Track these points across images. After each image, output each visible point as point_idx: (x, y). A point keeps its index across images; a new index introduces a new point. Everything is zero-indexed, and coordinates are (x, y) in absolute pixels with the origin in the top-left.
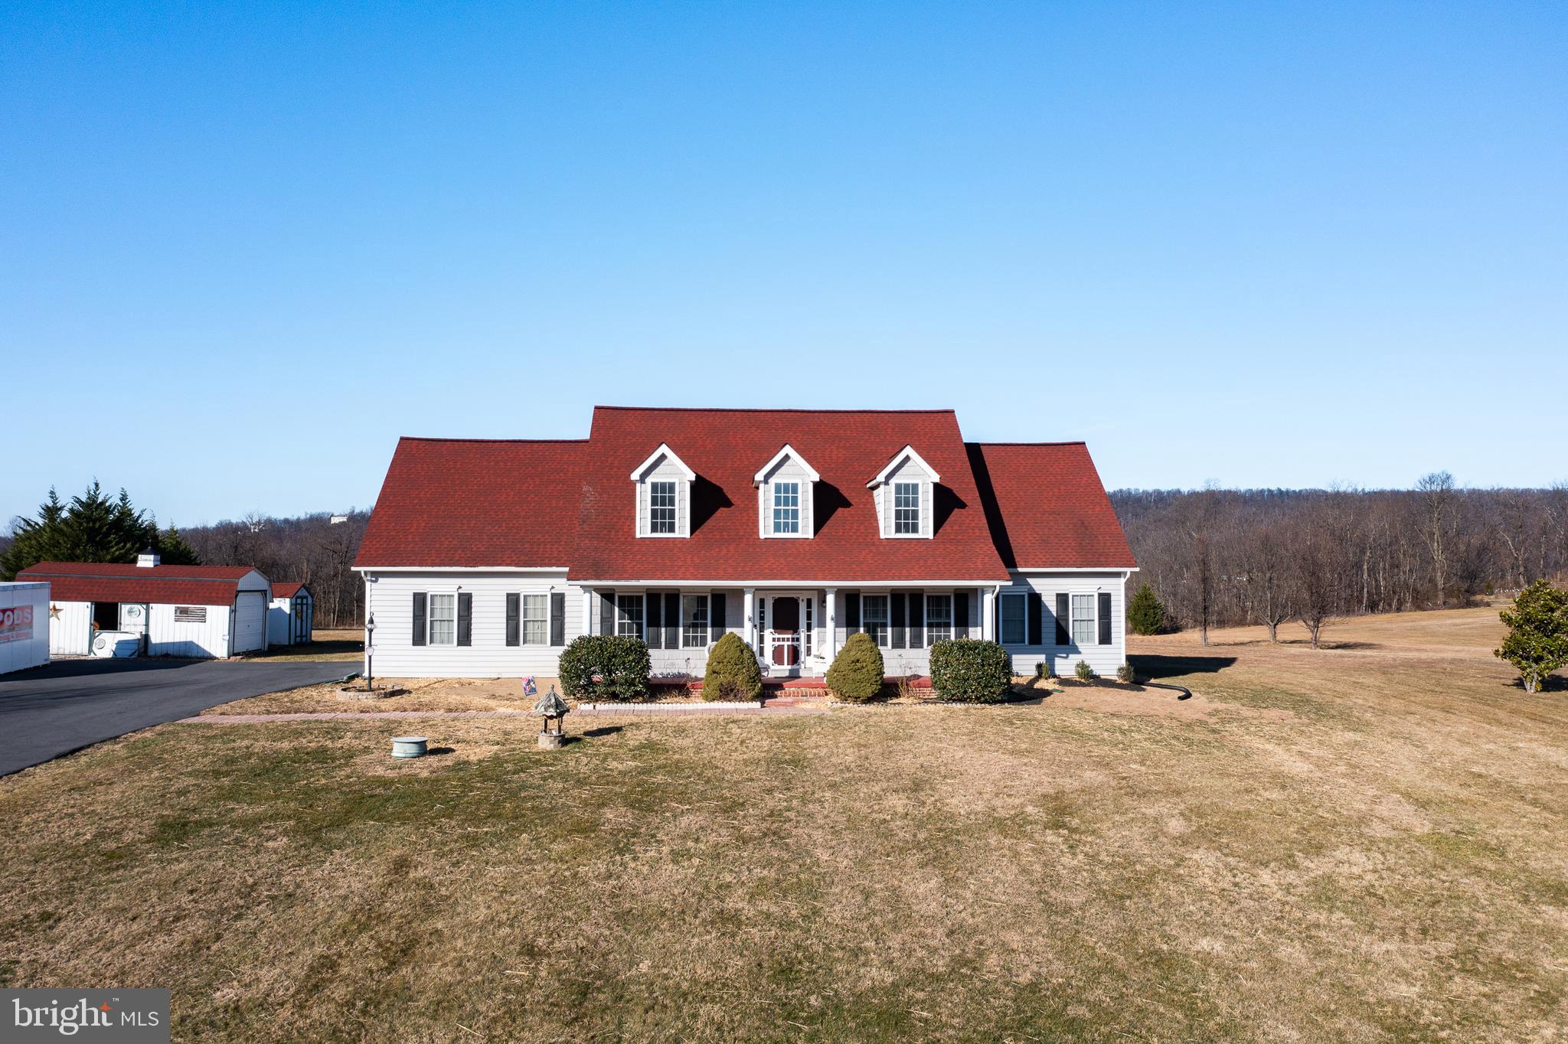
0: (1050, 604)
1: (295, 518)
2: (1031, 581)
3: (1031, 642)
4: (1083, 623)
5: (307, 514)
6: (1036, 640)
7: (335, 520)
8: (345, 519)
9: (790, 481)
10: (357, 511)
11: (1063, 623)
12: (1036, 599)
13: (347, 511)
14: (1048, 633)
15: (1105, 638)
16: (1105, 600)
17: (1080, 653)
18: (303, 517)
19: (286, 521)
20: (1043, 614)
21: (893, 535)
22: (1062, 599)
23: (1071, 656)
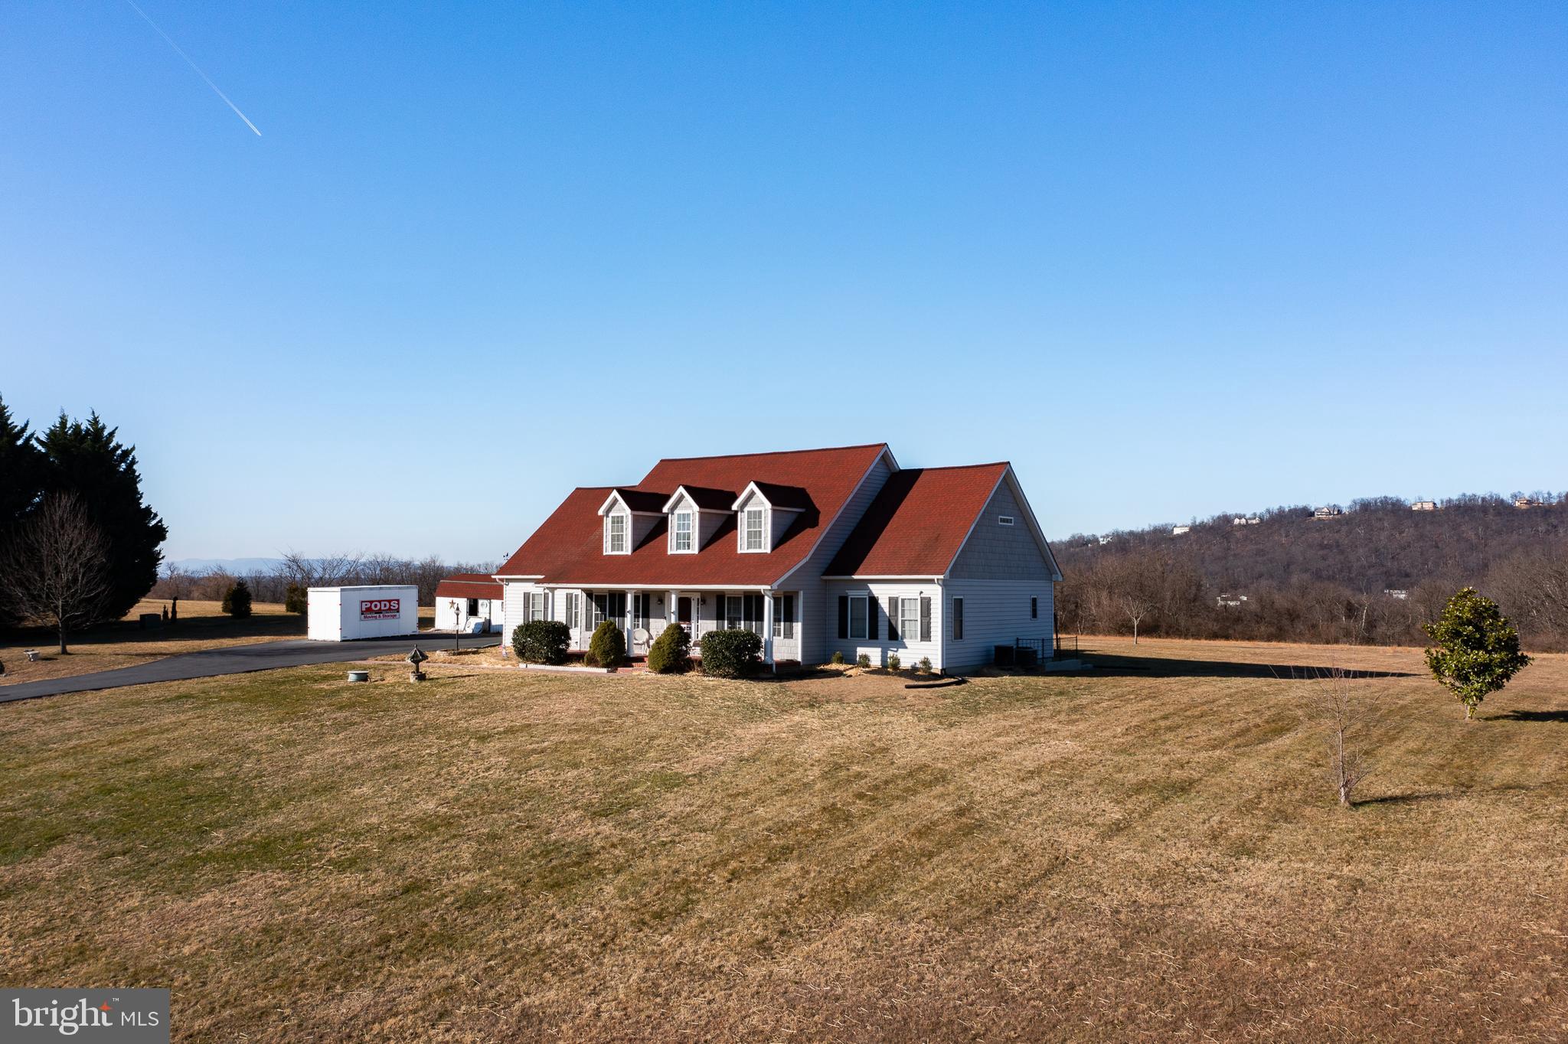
0: (884, 604)
1: (1140, 530)
2: (872, 587)
3: (870, 638)
4: (910, 621)
5: (1150, 525)
6: (874, 635)
7: (1177, 531)
8: (1187, 530)
9: (686, 512)
10: (1198, 522)
11: (893, 622)
12: (874, 601)
13: (1189, 522)
14: (883, 630)
15: (926, 635)
16: (926, 604)
17: (906, 648)
18: (1147, 528)
19: (1131, 533)
20: (879, 614)
21: (746, 551)
22: (893, 602)
23: (900, 650)
